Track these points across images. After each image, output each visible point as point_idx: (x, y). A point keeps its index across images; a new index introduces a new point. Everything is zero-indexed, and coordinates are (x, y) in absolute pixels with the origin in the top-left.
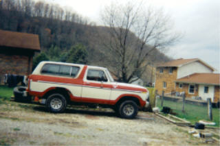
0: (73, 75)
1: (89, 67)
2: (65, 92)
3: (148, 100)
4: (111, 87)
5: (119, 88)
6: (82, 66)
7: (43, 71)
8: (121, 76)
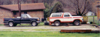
0: (60, 16)
1: (64, 13)
2: (59, 21)
3: (83, 20)
4: (71, 18)
5: (73, 18)
6: (62, 13)
7: (52, 16)
8: (78, 13)
